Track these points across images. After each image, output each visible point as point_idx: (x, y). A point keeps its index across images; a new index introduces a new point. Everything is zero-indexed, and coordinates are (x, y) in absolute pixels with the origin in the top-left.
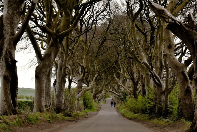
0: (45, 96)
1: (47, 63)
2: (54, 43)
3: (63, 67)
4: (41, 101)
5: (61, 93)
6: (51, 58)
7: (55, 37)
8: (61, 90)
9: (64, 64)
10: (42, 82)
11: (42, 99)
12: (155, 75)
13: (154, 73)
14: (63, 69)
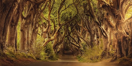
0: (27, 43)
1: (28, 21)
2: (33, 8)
3: (34, 22)
4: (24, 47)
5: (32, 42)
6: (31, 18)
7: (34, 4)
8: (32, 40)
9: (35, 20)
10: (25, 34)
11: (25, 45)
12: (103, 30)
13: (102, 28)
14: (34, 24)
